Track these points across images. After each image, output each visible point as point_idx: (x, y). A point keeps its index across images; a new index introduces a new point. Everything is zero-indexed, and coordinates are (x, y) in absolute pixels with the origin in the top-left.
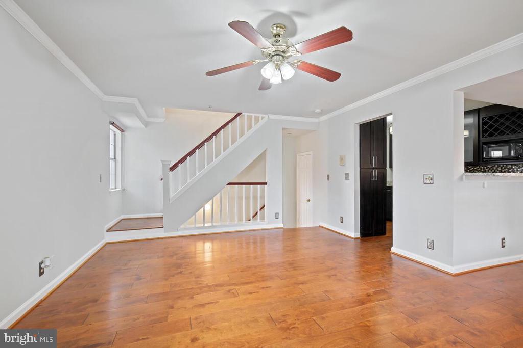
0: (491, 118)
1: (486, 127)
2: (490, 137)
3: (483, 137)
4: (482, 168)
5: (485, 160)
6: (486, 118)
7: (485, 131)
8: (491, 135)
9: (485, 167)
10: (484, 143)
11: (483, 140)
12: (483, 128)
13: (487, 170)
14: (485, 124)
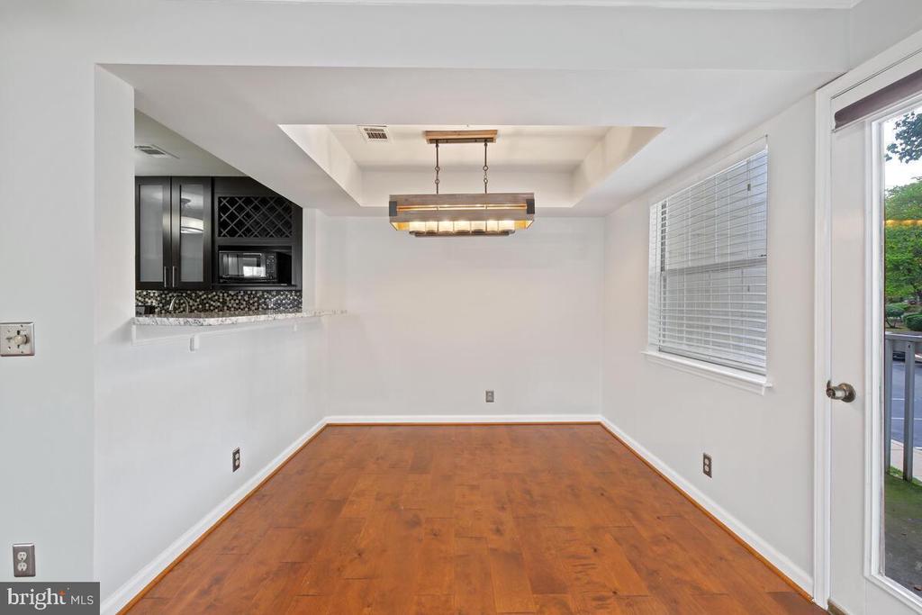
0: (232, 201)
1: (224, 217)
2: (231, 236)
3: (219, 236)
4: (221, 295)
5: (221, 281)
6: (224, 198)
7: (223, 225)
8: (232, 233)
9: (226, 295)
10: (222, 248)
11: (220, 241)
12: (220, 217)
13: (228, 299)
14: (223, 209)
